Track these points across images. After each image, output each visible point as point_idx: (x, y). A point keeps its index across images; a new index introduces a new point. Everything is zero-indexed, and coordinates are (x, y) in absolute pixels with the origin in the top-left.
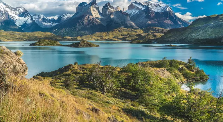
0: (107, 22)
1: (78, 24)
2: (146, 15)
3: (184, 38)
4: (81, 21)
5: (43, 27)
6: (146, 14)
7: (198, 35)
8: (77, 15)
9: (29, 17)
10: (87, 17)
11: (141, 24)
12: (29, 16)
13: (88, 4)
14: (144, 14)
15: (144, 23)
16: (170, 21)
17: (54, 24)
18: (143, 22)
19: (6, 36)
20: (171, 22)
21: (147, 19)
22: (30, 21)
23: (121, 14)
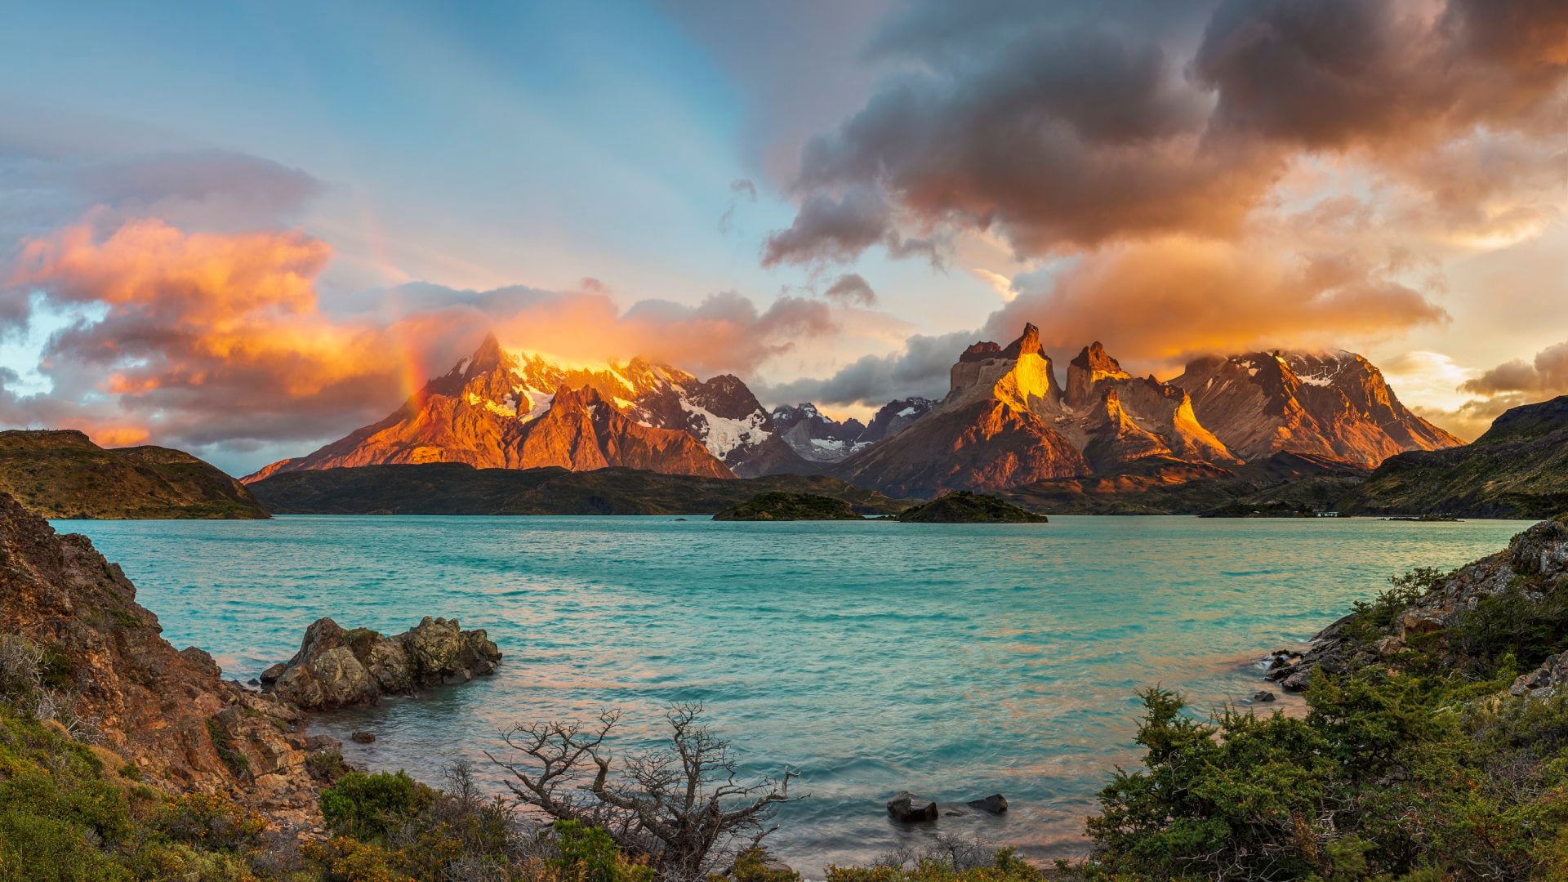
0: (1089, 432)
1: (960, 440)
2: (1267, 401)
3: (1462, 495)
4: (974, 428)
5: (811, 459)
6: (1267, 395)
7: (1533, 480)
8: (953, 403)
9: (758, 417)
10: (1001, 410)
11: (1246, 439)
12: (758, 411)
13: (1002, 349)
14: (1260, 395)
15: (1257, 437)
16: (1374, 428)
17: (858, 446)
18: (1254, 432)
19: (661, 495)
20: (1380, 433)
21: (1272, 420)
22: (759, 436)
23: (1154, 394)
